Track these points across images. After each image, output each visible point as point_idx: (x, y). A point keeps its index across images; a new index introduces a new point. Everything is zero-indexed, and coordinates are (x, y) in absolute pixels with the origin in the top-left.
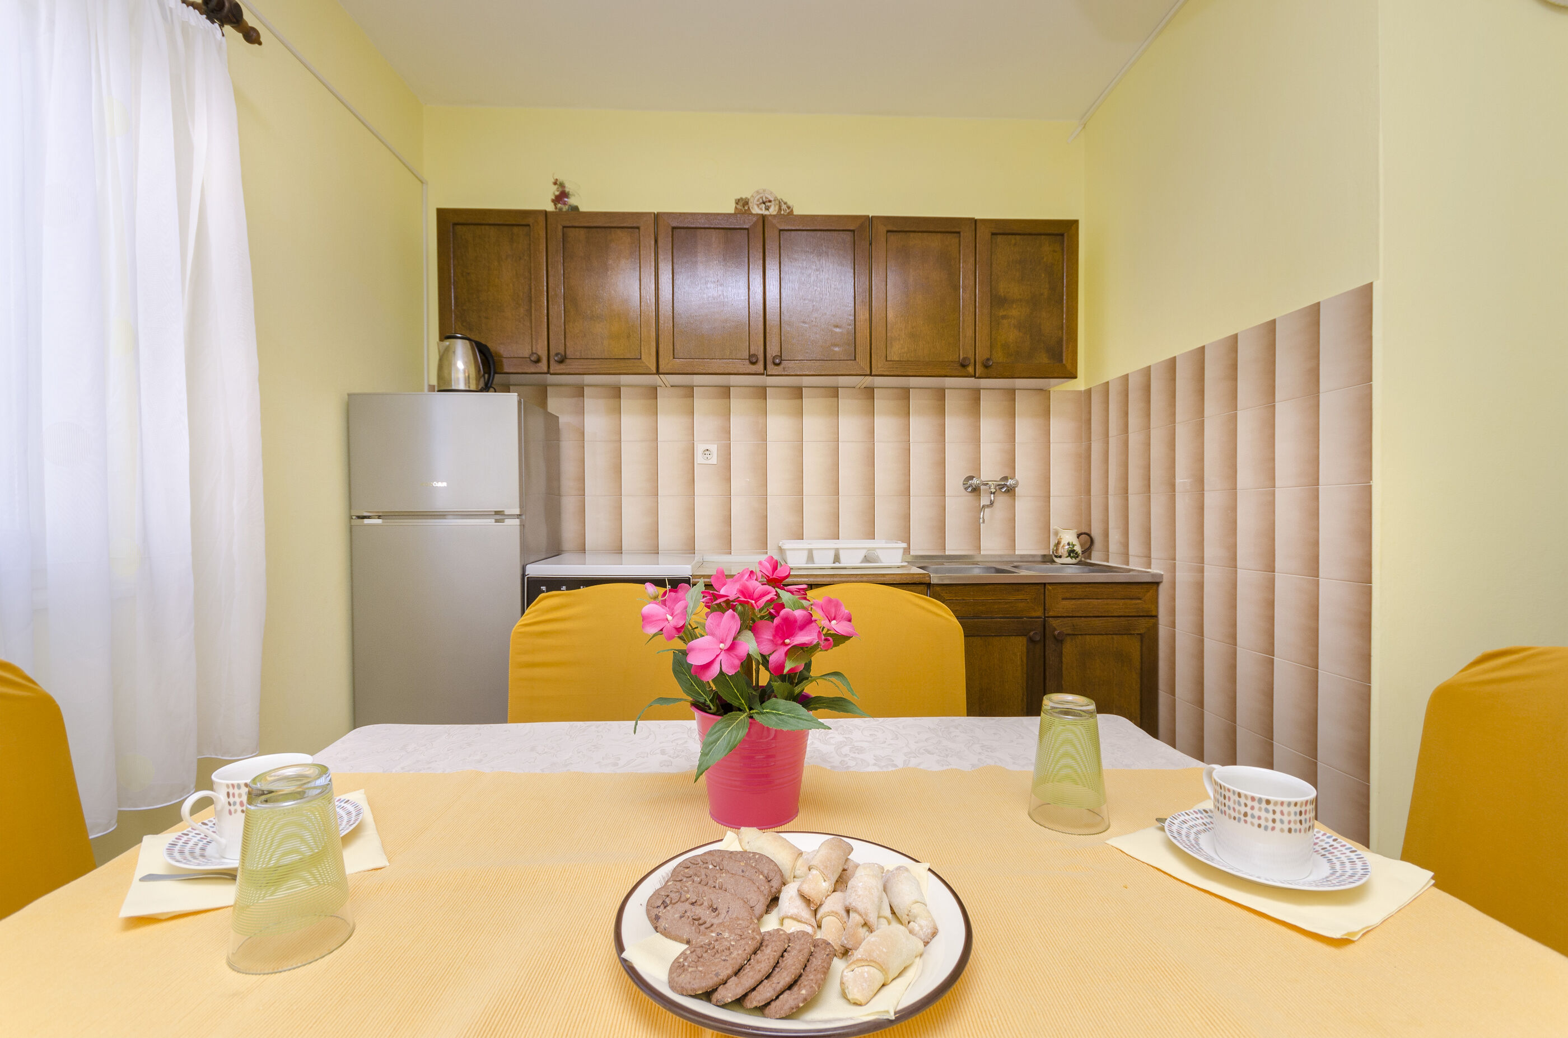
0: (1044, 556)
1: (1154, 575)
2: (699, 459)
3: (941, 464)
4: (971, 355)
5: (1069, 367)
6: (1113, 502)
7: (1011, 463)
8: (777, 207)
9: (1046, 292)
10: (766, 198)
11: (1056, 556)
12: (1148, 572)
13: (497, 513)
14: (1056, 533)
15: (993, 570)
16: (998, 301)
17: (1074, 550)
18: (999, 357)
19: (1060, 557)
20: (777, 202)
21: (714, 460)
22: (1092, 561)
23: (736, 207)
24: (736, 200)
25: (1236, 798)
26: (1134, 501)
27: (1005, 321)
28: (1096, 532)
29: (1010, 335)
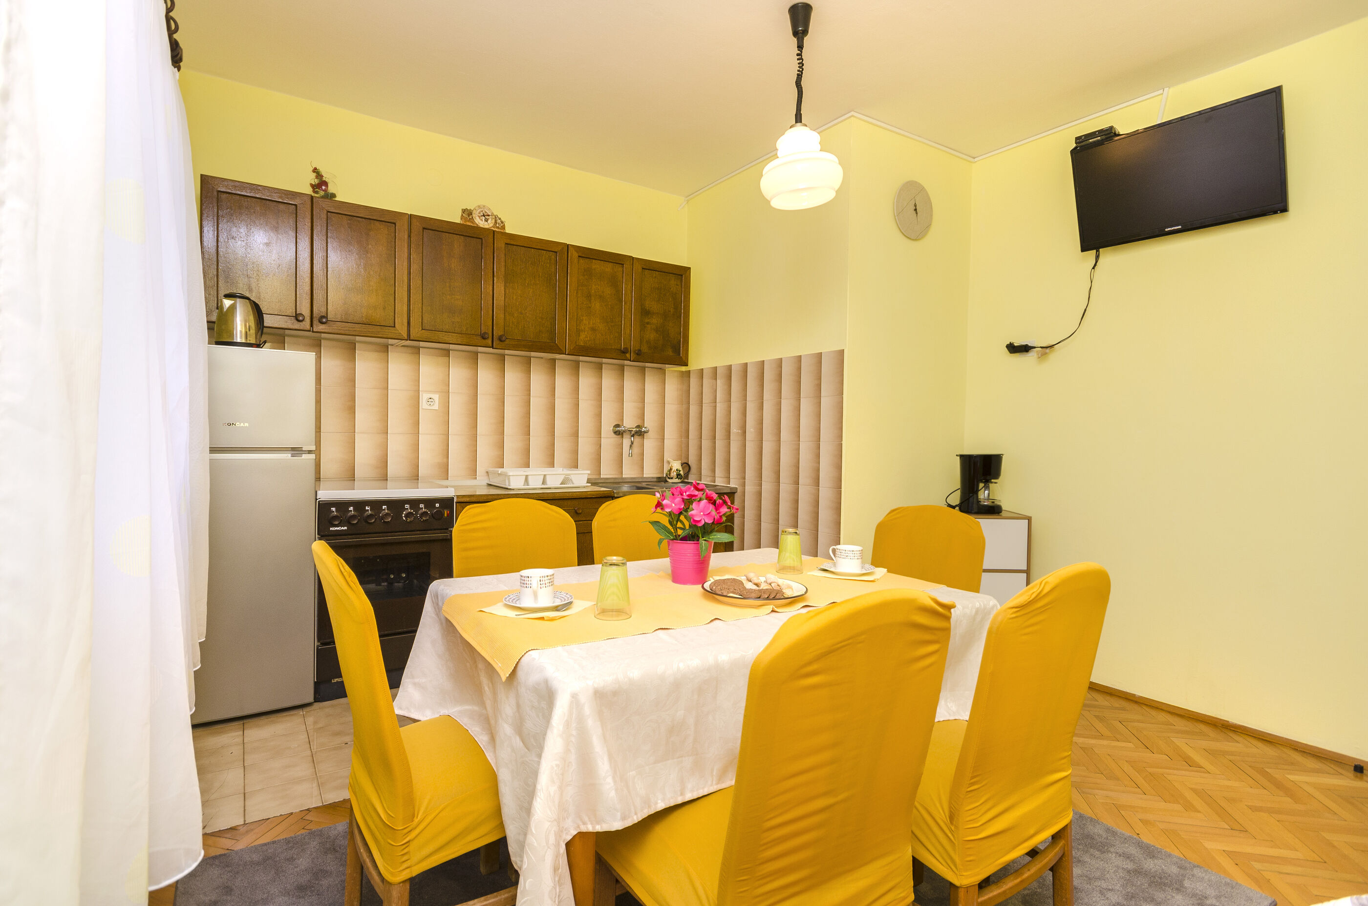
0: (659, 478)
1: (731, 488)
2: (424, 404)
3: (599, 415)
4: (628, 346)
5: (684, 358)
6: (706, 444)
7: (642, 416)
8: (493, 221)
9: (672, 310)
10: (485, 212)
11: (669, 478)
12: (728, 487)
13: (293, 449)
14: (669, 462)
15: (635, 487)
16: (645, 313)
17: (680, 474)
18: (645, 349)
19: (672, 478)
20: (494, 217)
21: (436, 407)
22: (689, 481)
23: (462, 215)
24: (462, 210)
25: (844, 552)
26: (720, 444)
27: (648, 326)
28: (692, 461)
29: (651, 335)
